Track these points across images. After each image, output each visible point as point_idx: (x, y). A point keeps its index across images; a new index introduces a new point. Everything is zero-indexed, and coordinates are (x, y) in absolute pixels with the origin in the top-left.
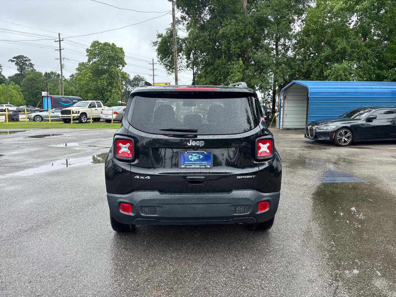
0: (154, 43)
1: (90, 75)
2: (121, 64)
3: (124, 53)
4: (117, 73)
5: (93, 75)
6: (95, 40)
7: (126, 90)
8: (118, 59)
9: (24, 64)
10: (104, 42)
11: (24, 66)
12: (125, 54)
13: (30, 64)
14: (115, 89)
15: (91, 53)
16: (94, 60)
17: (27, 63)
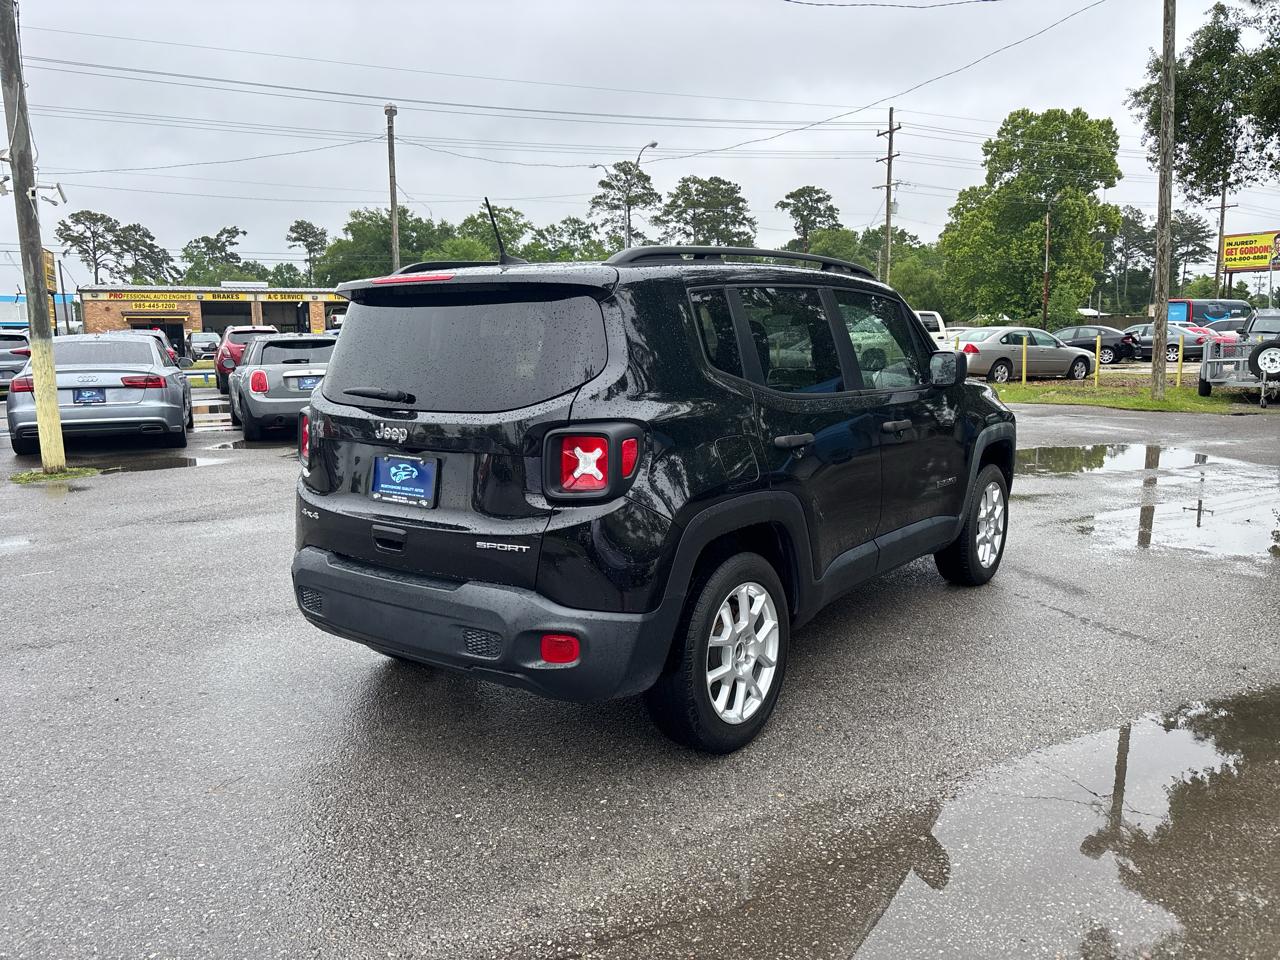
0: (1136, 95)
1: (986, 227)
2: (1101, 177)
3: (1118, 138)
4: (1082, 211)
5: (998, 224)
6: (1015, 110)
7: (1125, 269)
8: (1089, 163)
9: (812, 210)
10: (1045, 112)
11: (813, 218)
12: (1119, 141)
13: (827, 208)
14: (1069, 268)
15: (998, 155)
16: (1007, 176)
17: (822, 207)
